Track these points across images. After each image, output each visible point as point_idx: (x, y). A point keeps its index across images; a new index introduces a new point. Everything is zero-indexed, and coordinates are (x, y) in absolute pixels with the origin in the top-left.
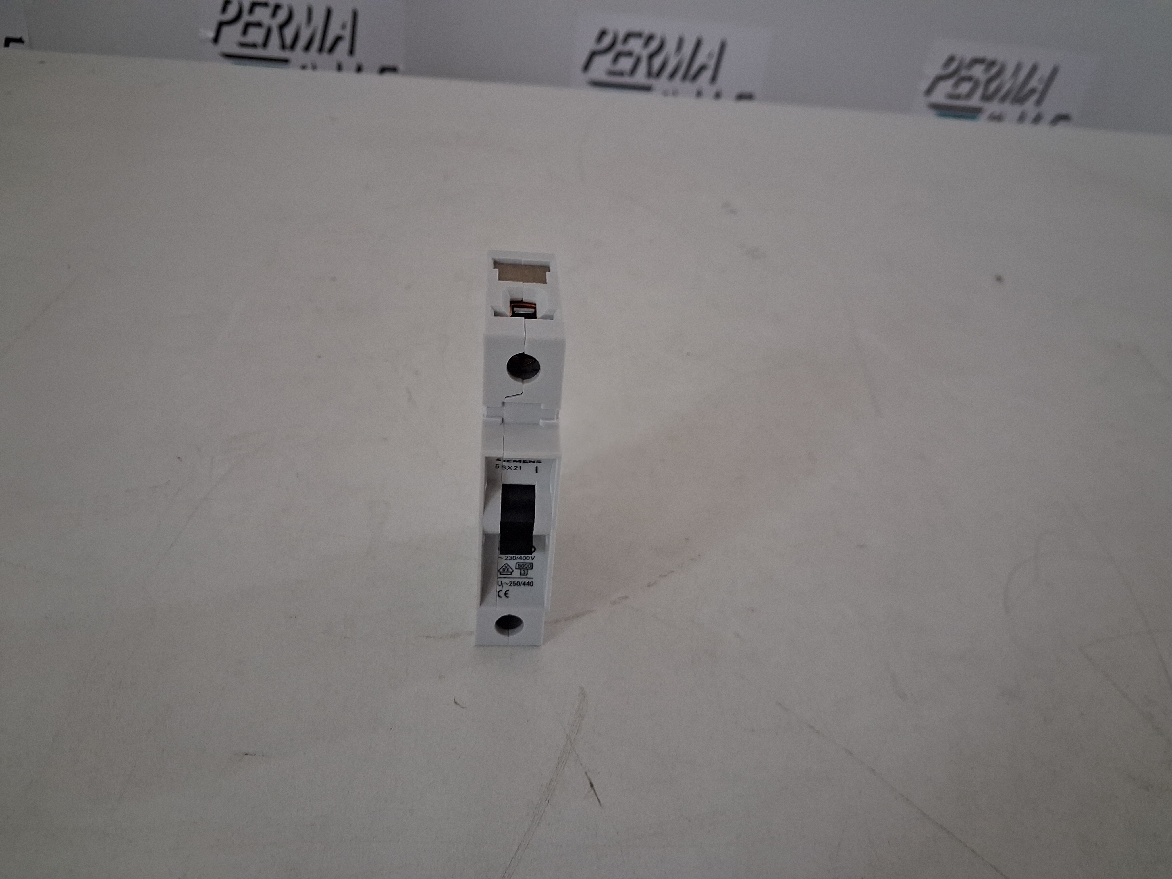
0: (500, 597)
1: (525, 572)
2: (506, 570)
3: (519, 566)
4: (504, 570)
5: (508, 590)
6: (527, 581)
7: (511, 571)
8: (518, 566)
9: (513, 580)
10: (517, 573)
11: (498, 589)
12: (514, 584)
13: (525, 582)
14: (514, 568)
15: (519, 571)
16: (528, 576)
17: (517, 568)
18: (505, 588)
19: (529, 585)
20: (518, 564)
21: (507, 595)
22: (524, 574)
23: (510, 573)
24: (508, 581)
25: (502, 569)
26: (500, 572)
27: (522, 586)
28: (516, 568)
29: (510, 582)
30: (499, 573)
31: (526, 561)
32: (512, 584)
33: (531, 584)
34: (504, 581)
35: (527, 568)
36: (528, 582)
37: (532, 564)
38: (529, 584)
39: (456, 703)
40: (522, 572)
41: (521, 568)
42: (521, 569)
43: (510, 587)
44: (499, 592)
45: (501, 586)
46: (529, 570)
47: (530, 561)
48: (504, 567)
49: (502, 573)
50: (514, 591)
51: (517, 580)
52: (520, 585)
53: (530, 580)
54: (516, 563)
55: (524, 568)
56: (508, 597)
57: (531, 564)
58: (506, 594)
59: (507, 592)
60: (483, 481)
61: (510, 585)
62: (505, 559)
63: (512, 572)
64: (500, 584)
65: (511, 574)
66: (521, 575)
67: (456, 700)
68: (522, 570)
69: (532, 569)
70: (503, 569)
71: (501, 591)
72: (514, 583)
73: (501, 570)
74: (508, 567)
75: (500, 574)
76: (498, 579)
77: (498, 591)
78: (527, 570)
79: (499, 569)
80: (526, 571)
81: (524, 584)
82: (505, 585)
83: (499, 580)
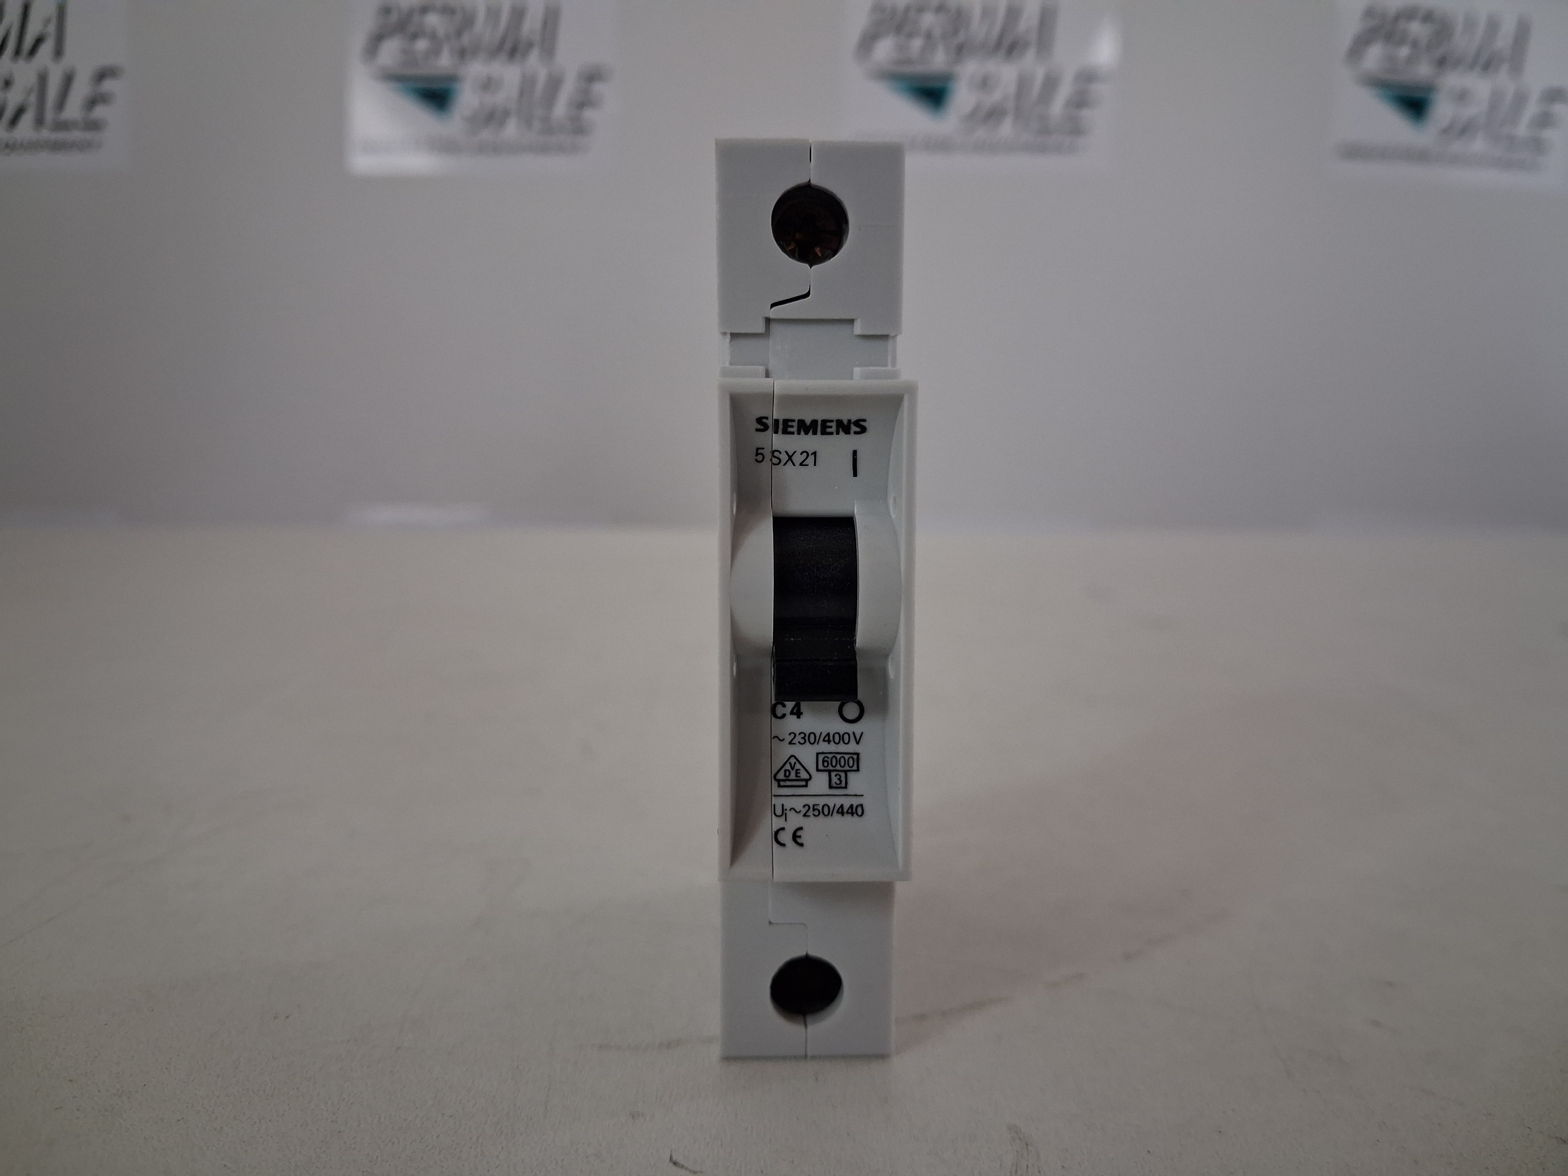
0: (783, 845)
1: (840, 779)
2: (793, 775)
3: (826, 764)
4: (787, 774)
5: (801, 828)
6: (847, 802)
7: (806, 776)
8: (824, 761)
9: (811, 801)
10: (820, 783)
11: (778, 823)
12: (816, 813)
13: (842, 806)
14: (812, 769)
15: (825, 775)
16: (849, 791)
17: (821, 767)
18: (794, 821)
19: (852, 814)
20: (821, 757)
21: (799, 840)
22: (839, 785)
23: (804, 783)
24: (798, 803)
25: (782, 772)
26: (779, 781)
27: (837, 817)
28: (818, 770)
29: (804, 806)
30: (775, 784)
31: (842, 748)
32: (811, 813)
33: (859, 811)
34: (789, 803)
35: (846, 768)
36: (852, 806)
37: (858, 754)
38: (855, 811)
39: (675, 1164)
40: (835, 780)
41: (830, 768)
42: (830, 772)
43: (806, 819)
44: (777, 833)
45: (784, 817)
46: (850, 774)
47: (852, 747)
48: (788, 767)
49: (782, 783)
50: (814, 828)
51: (821, 801)
52: (830, 813)
53: (855, 802)
54: (818, 754)
55: (838, 767)
56: (802, 845)
57: (855, 757)
58: (795, 837)
59: (798, 834)
60: (728, 493)
61: (805, 815)
62: (790, 743)
63: (807, 781)
64: (779, 811)
65: (806, 786)
66: (831, 787)
67: (674, 1158)
68: (833, 774)
69: (858, 770)
70: (785, 771)
71: (783, 829)
72: (814, 810)
73: (781, 776)
74: (798, 766)
75: (779, 786)
76: (775, 801)
77: (775, 829)
78: (846, 772)
79: (774, 772)
80: (843, 775)
81: (841, 811)
82: (791, 815)
83: (778, 802)
